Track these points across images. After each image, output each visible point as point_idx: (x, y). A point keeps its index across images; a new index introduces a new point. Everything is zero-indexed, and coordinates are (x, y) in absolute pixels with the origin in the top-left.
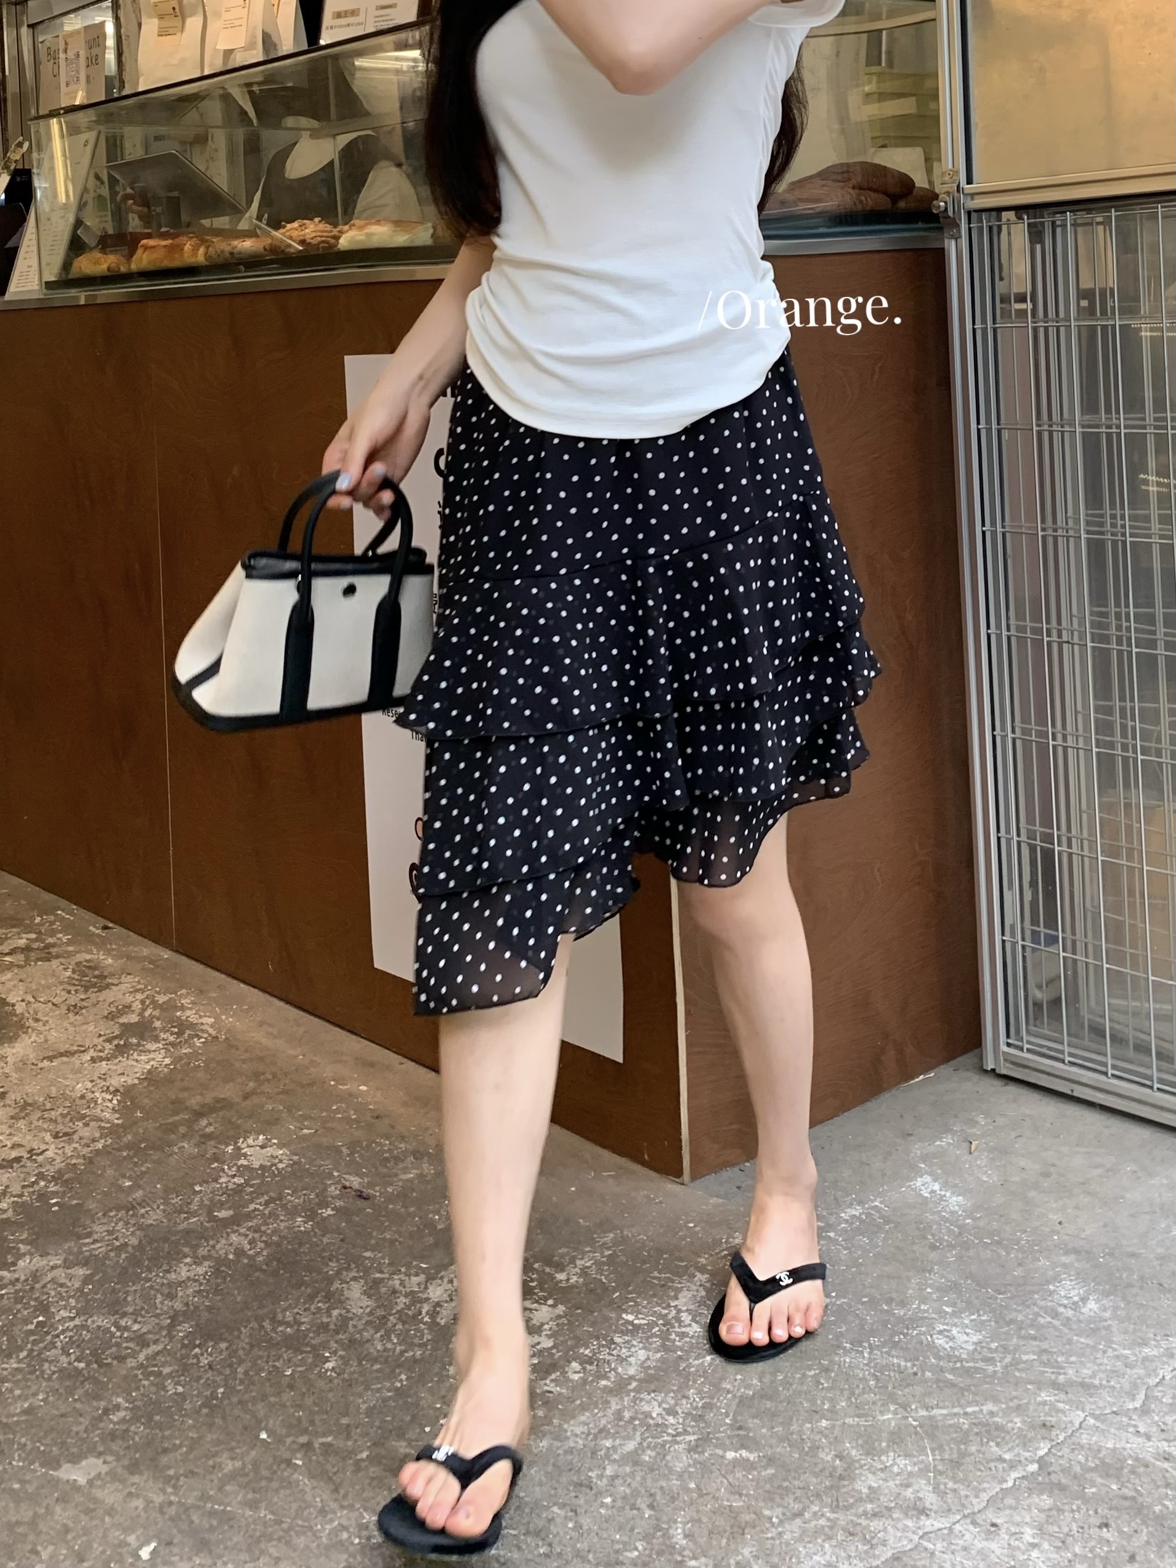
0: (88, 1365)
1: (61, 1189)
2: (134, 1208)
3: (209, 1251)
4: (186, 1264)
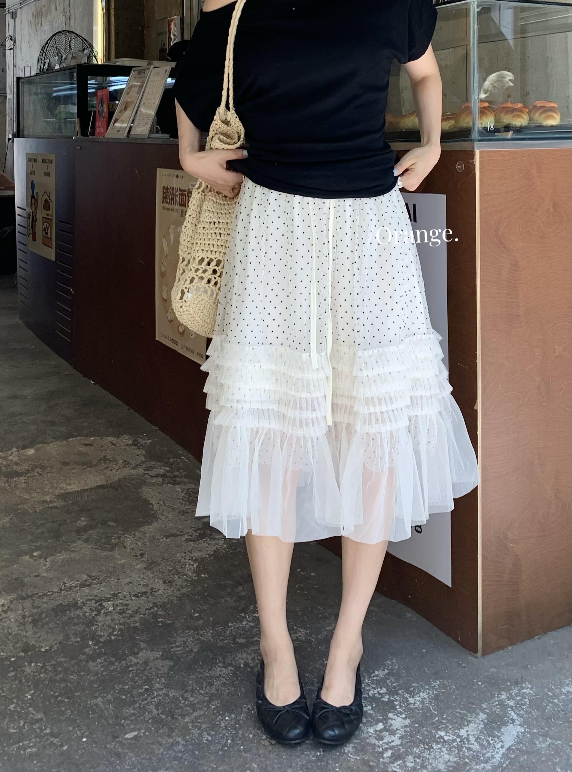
0: (167, 717)
1: (164, 614)
2: (197, 629)
3: (232, 661)
4: (220, 667)
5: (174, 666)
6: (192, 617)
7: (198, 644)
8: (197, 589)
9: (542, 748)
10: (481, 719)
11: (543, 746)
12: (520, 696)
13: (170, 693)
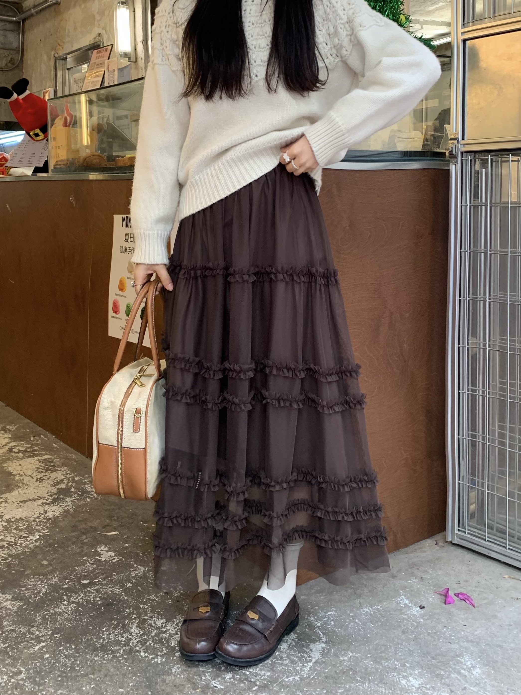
1: (18, 563)
2: (47, 575)
3: (75, 599)
4: (64, 605)
5: (22, 606)
6: (42, 565)
7: (46, 587)
8: (49, 542)
9: (344, 660)
10: (292, 639)
11: (346, 658)
12: (326, 617)
13: (17, 629)
